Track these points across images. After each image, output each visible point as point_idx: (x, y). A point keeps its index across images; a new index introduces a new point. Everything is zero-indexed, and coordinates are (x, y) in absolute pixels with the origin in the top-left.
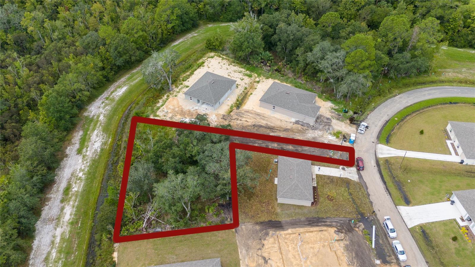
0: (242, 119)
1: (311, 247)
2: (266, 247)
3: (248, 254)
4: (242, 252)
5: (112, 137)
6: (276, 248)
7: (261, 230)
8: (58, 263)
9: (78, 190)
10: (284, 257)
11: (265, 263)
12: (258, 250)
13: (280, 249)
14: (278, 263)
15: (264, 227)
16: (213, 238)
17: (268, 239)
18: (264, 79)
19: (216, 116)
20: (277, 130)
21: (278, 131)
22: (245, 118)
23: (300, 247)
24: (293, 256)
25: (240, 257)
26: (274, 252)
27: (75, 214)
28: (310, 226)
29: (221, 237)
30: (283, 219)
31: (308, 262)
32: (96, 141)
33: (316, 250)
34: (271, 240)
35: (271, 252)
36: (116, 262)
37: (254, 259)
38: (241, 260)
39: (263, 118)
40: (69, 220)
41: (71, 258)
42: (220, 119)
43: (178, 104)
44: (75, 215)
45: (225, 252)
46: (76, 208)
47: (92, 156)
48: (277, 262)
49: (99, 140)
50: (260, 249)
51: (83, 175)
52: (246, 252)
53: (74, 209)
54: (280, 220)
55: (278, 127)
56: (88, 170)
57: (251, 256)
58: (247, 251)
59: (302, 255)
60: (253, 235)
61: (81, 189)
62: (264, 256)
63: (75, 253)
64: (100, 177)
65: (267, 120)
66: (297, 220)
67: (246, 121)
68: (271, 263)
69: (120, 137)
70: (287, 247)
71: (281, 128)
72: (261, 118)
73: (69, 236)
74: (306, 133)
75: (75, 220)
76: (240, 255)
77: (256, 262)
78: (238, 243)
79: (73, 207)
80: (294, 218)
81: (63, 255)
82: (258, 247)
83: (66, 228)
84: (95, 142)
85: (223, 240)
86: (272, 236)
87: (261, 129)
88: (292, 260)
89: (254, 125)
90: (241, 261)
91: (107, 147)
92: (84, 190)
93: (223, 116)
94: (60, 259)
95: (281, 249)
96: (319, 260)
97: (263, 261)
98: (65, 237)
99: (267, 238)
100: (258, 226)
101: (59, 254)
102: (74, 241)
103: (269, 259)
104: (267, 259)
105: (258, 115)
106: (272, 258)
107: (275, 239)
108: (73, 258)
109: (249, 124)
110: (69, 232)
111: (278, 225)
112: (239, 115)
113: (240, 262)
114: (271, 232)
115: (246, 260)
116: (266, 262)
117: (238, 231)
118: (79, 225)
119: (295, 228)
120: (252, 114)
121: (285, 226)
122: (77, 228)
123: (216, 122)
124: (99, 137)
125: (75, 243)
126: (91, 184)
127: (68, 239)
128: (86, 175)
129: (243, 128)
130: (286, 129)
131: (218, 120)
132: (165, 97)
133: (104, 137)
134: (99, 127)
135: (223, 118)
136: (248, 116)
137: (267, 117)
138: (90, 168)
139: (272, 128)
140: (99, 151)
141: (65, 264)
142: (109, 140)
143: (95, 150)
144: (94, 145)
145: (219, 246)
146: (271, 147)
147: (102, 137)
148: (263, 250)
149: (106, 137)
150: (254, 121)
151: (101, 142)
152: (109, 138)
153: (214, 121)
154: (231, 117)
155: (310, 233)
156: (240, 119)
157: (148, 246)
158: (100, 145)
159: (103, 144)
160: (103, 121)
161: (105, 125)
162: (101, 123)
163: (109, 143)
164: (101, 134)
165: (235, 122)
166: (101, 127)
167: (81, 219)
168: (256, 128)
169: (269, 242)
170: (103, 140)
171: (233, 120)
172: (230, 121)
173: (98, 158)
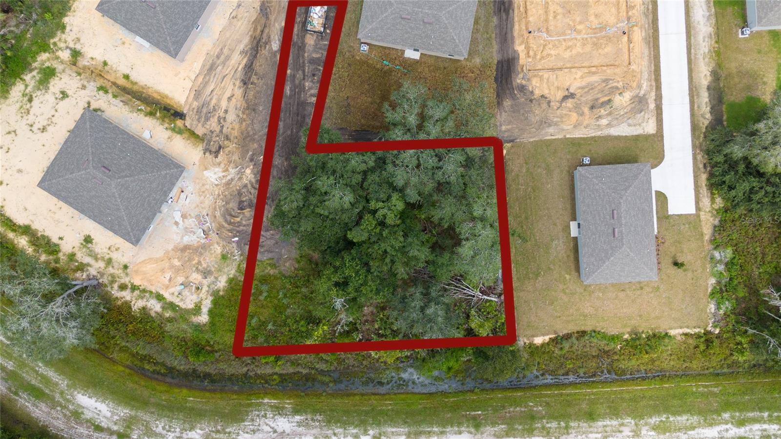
0: (224, 108)
1: (555, 17)
2: (546, 92)
3: (556, 124)
4: (551, 133)
5: (258, 398)
6: (551, 76)
7: (513, 97)
8: (550, 428)
9: (406, 435)
10: (568, 65)
11: (574, 98)
12: (549, 106)
13: (552, 69)
14: (576, 76)
15: (508, 92)
16: (521, 181)
17: (533, 88)
18: (64, 36)
19: (206, 169)
20: (262, 32)
21: (266, 31)
22: (219, 100)
23: (550, 36)
24: (568, 50)
25: (560, 136)
26: (557, 80)
27: (458, 427)
28: (511, 11)
29: (521, 167)
30: (494, 55)
31: (579, 27)
32: (271, 430)
33: (560, 10)
34: (535, 82)
35: (556, 84)
36: (552, 336)
37: (566, 115)
38: (565, 136)
39: (222, 57)
40: (471, 433)
41: (540, 412)
42: (218, 160)
43: (157, 260)
44: (460, 424)
45: (552, 161)
46: (445, 428)
47: (316, 427)
48: (575, 78)
49: (267, 425)
50: (549, 102)
51: (369, 435)
52: (553, 127)
53: (449, 429)
54: (496, 62)
55: (255, 29)
56: (355, 427)
57: (559, 119)
58: (550, 125)
59: (566, 35)
60: (522, 112)
61: (402, 430)
62: (562, 97)
63: (531, 406)
64: (370, 399)
65: (232, 51)
66: (497, 32)
67: (230, 99)
68: (575, 88)
69: (258, 382)
70: (552, 56)
71: (256, 22)
72: (224, 63)
73: (502, 424)
75: (471, 422)
76: (556, 137)
77: (570, 111)
78: (534, 139)
79: (442, 433)
80: (493, 36)
81: (536, 425)
82: (544, 105)
83: (486, 434)
84: (275, 432)
85: (526, 163)
86: (529, 80)
87: (258, 66)
88: (574, 52)
89: (245, 84)
90: (568, 136)
91: (288, 404)
92: (406, 423)
93: (207, 154)
94: (543, 428)
95: (554, 67)
96: (577, 10)
97: (570, 100)
98: (504, 429)
99: (531, 89)
100: (504, 103)
101: (535, 432)
102: (509, 413)
103: (567, 89)
104: (566, 93)
105: (212, 68)
106: (568, 84)
107: (535, 76)
108: (540, 408)
109: (239, 92)
110: (495, 427)
111: (505, 67)
112: (205, 112)
113: (568, 138)
114: (519, 81)
115: (565, 127)
116: (572, 96)
117: (511, 138)
118: (480, 412)
119: (513, 37)
120: (207, 83)
121: (507, 53)
122: (485, 415)
123: (227, 170)
124: (259, 425)
125: (513, 411)
126: (390, 413)
127: (508, 424)
128: (369, 428)
129: (250, 108)
130: (261, 10)
131: (222, 165)
132: (127, 295)
133: (258, 416)
134: (229, 433)
135: (216, 153)
136: (215, 93)
137: (220, 48)
138: (349, 424)
139: (255, 42)
140: (302, 418)
141: (552, 417)
142: (268, 402)
143: (299, 426)
144: (284, 432)
145: (539, 170)
146: (317, 52)
147: (258, 420)
148: (552, 98)
149: (258, 411)
150: (233, 80)
151: (276, 417)
152: (260, 404)
153: (224, 174)
154: (214, 135)
155: (529, 13)
156: (222, 114)
157: (530, 288)
158: (282, 419)
159: (279, 414)
160: (207, 430)
161: (221, 421)
162: (213, 432)
163: (275, 401)
164: (250, 424)
165: (230, 127)
166: (228, 430)
167: (468, 413)
168: (254, 78)
169: (538, 86)
170: (270, 414)
171: (225, 129)
172: (227, 138)
173: (320, 415)
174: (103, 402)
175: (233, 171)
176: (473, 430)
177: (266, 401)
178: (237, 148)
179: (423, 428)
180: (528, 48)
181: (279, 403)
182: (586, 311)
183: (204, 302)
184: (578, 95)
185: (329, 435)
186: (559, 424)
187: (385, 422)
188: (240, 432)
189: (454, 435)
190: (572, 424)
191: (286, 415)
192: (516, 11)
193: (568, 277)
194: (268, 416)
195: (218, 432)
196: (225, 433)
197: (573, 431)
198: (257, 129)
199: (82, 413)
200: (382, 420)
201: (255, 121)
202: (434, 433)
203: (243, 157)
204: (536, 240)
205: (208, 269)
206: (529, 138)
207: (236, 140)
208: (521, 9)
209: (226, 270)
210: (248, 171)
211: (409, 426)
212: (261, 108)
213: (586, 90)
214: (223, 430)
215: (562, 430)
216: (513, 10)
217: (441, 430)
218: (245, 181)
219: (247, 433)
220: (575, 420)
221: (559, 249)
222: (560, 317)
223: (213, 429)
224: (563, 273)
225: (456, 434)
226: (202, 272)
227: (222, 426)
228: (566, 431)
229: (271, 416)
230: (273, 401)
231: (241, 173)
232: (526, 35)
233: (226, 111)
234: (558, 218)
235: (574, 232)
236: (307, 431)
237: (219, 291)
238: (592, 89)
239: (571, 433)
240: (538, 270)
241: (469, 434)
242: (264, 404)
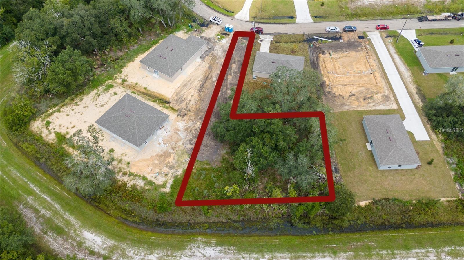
0: (189, 99)
1: (339, 68)
2: (341, 93)
4: (346, 108)
5: (194, 237)
6: (342, 88)
7: (326, 96)
8: (382, 254)
9: (289, 258)
10: (349, 84)
12: (344, 99)
15: (323, 94)
17: (334, 92)
19: (178, 122)
20: (209, 74)
21: (211, 74)
22: (187, 96)
23: (338, 75)
24: (348, 79)
25: (352, 110)
26: (345, 89)
28: (319, 68)
31: (351, 72)
32: (202, 255)
33: (341, 66)
34: (335, 90)
35: (345, 91)
36: (370, 201)
37: (352, 102)
39: (190, 82)
40: (331, 257)
41: (373, 245)
42: (184, 119)
43: (145, 160)
44: (323, 252)
45: (350, 119)
46: (314, 254)
47: (231, 253)
48: (353, 89)
49: (199, 252)
50: (343, 97)
51: (265, 258)
52: (347, 106)
53: (316, 254)
55: (206, 73)
56: (256, 253)
57: (349, 104)
58: (345, 106)
59: (345, 74)
60: (331, 101)
61: (287, 255)
62: (349, 95)
63: (367, 242)
64: (264, 238)
65: (195, 80)
67: (192, 96)
68: (354, 92)
70: (341, 81)
71: (206, 71)
72: (191, 84)
73: (351, 252)
74: (216, 55)
75: (330, 251)
76: (350, 110)
77: (354, 101)
78: (339, 111)
79: (313, 257)
81: (373, 252)
82: (341, 98)
83: (341, 258)
84: (205, 256)
85: (337, 120)
86: (332, 89)
87: (206, 85)
88: (350, 79)
89: (200, 91)
90: (355, 110)
91: (213, 241)
92: (288, 251)
93: (179, 116)
94: (378, 254)
95: (343, 84)
97: (353, 97)
98: (353, 255)
100: (322, 98)
102: (354, 246)
104: (351, 94)
105: (185, 85)
106: (350, 91)
107: (334, 88)
108: (373, 243)
109: (197, 94)
110: (346, 253)
112: (180, 100)
114: (327, 90)
115: (354, 106)
116: (353, 95)
118: (335, 245)
119: (321, 75)
120: (182, 90)
121: (321, 81)
122: (338, 247)
123: (188, 123)
124: (194, 252)
125: (356, 245)
126: (278, 246)
127: (354, 252)
128: (265, 254)
129: (201, 100)
130: (209, 67)
131: (186, 121)
132: (125, 178)
133: (194, 247)
134: (175, 256)
135: (184, 116)
136: (186, 93)
137: (190, 78)
138: (252, 251)
139: (205, 78)
140: (222, 248)
141: (382, 248)
142: (200, 240)
143: (220, 253)
144: (210, 256)
145: (344, 123)
146: (233, 81)
147: (194, 249)
148: (345, 96)
149: (194, 244)
150: (194, 90)
151: (205, 248)
152: (195, 241)
153: (186, 124)
154: (183, 109)
155: (327, 67)
156: (188, 101)
157: (351, 175)
158: (210, 249)
159: (208, 246)
160: (161, 254)
161: (171, 250)
162: (165, 255)
163: (205, 239)
164: (189, 251)
165: (191, 106)
166: (174, 255)
167: (327, 246)
168: (204, 89)
169: (337, 91)
170: (201, 246)
171: (188, 108)
172: (189, 111)
173: (234, 247)
174: (99, 236)
175: (190, 123)
176: (332, 255)
177: (199, 239)
178: (193, 115)
179: (300, 254)
180: (329, 78)
181: (208, 240)
182: (386, 187)
183: (169, 182)
184: (356, 95)
185: (239, 258)
186: (387, 252)
187: (275, 251)
188: (182, 256)
189: (321, 258)
190: (396, 252)
191: (212, 246)
192: (321, 67)
193: (371, 168)
194: (200, 247)
195: (168, 255)
196: (172, 257)
197: (398, 256)
198: (204, 107)
199: (85, 243)
200: (273, 250)
201: (203, 104)
202: (307, 257)
203: (196, 118)
204: (350, 152)
205: (173, 166)
206: (337, 110)
207: (193, 112)
208: (323, 66)
209: (183, 166)
210: (198, 123)
211: (291, 253)
212: (206, 100)
213: (360, 93)
214: (172, 254)
215: (390, 256)
216: (320, 67)
217: (312, 255)
218: (196, 127)
219: (187, 256)
220: (397, 249)
221: (363, 156)
222: (372, 190)
223: (165, 254)
224: (368, 167)
225: (322, 257)
226: (169, 167)
227: (171, 252)
228: (393, 256)
229: (202, 247)
230: (204, 239)
231: (194, 125)
232: (327, 74)
233: (190, 101)
234: (359, 142)
235: (369, 147)
236: (225, 256)
237: (178, 176)
238: (362, 92)
239: (397, 258)
240: (354, 166)
241: (330, 258)
242: (198, 241)
